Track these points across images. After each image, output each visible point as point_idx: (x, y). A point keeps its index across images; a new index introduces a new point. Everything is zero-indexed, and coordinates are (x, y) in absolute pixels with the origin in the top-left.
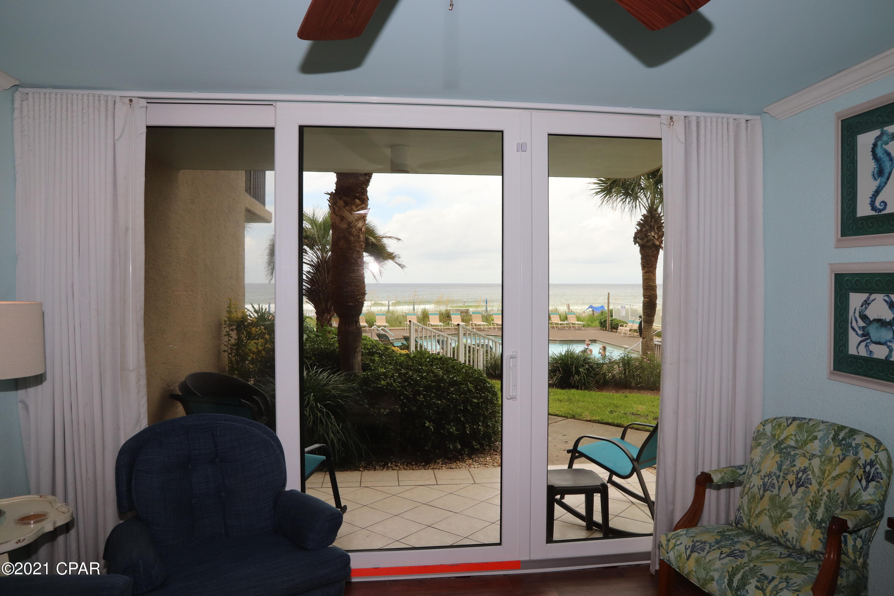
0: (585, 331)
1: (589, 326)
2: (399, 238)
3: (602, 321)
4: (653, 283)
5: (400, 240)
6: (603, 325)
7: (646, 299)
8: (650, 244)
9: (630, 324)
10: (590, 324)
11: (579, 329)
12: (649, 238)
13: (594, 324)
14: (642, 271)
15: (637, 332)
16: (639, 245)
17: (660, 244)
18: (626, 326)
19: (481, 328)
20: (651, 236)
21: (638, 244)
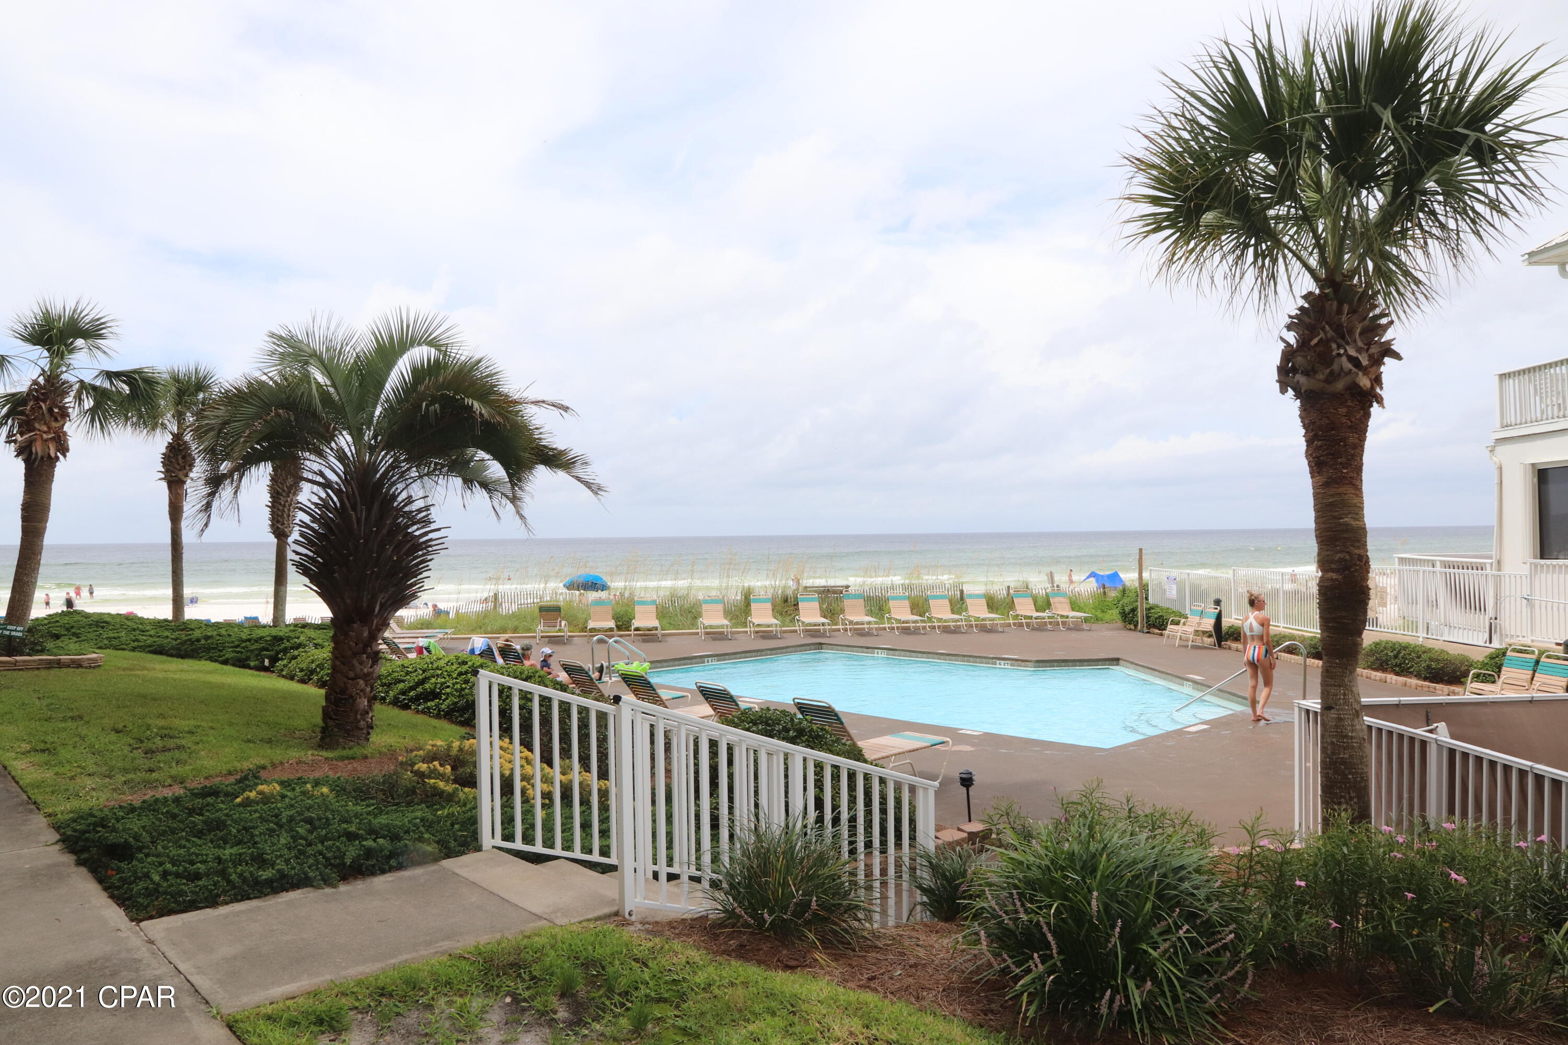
0: (1090, 634)
1: (1097, 619)
2: (563, 403)
3: (1127, 609)
4: (1355, 519)
5: (566, 409)
6: (1128, 618)
7: (1330, 575)
8: (1340, 385)
9: (1193, 620)
10: (1100, 615)
11: (1076, 627)
12: (1335, 367)
13: (1107, 617)
14: (1310, 480)
15: (1210, 636)
16: (1298, 395)
17: (1373, 388)
18: (1184, 624)
19: (864, 629)
20: (1344, 359)
21: (1294, 389)
